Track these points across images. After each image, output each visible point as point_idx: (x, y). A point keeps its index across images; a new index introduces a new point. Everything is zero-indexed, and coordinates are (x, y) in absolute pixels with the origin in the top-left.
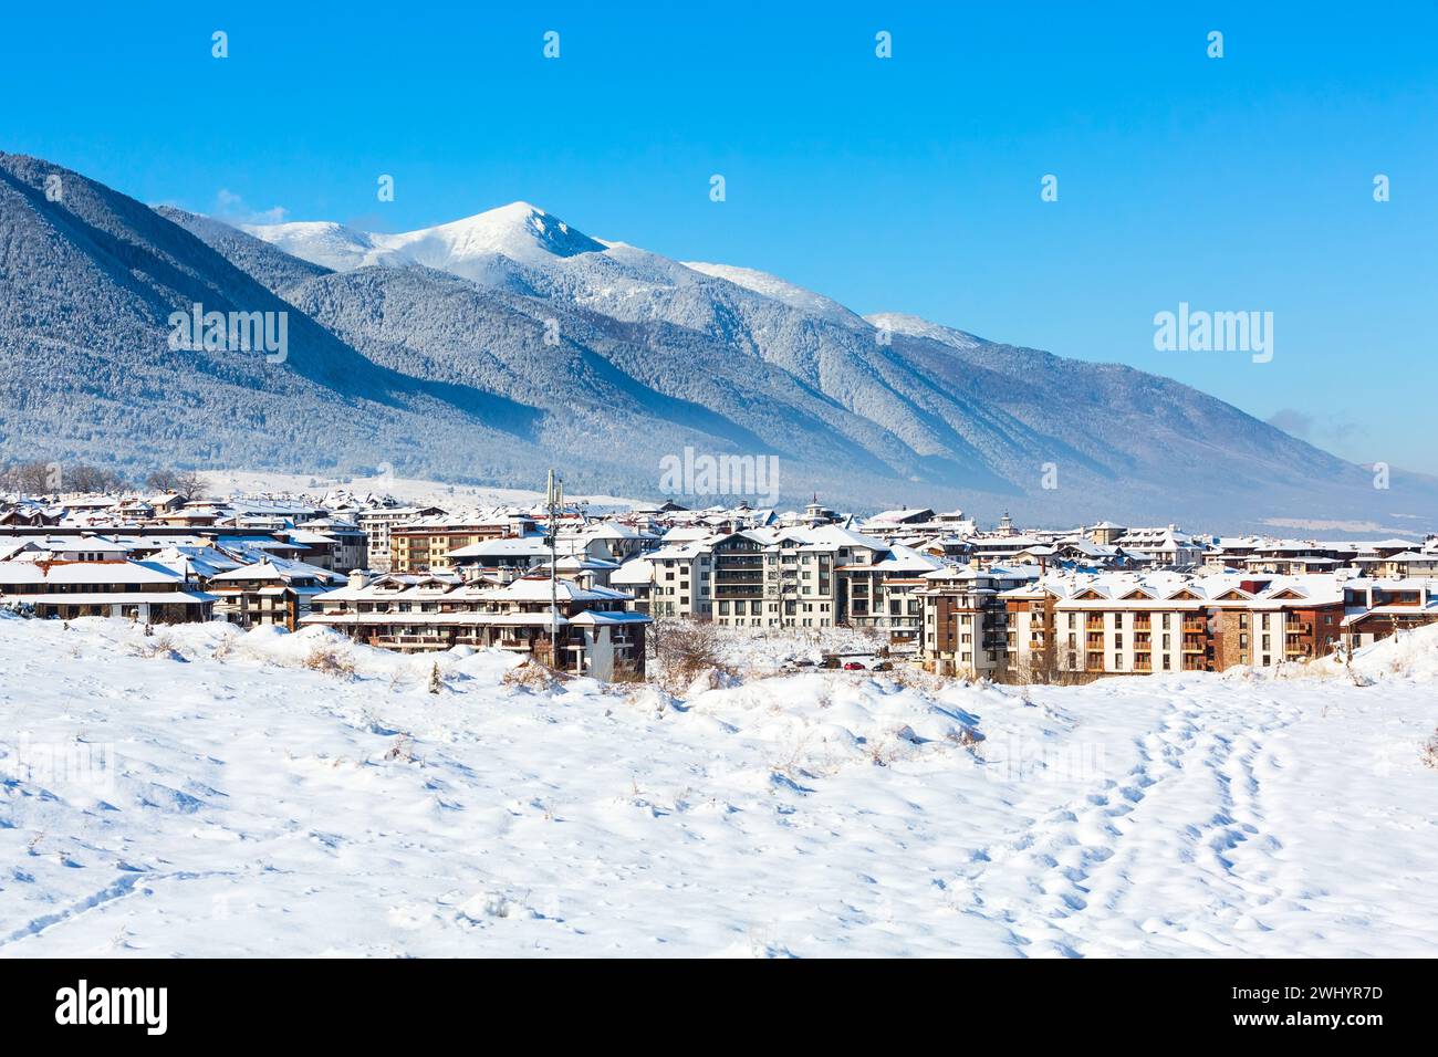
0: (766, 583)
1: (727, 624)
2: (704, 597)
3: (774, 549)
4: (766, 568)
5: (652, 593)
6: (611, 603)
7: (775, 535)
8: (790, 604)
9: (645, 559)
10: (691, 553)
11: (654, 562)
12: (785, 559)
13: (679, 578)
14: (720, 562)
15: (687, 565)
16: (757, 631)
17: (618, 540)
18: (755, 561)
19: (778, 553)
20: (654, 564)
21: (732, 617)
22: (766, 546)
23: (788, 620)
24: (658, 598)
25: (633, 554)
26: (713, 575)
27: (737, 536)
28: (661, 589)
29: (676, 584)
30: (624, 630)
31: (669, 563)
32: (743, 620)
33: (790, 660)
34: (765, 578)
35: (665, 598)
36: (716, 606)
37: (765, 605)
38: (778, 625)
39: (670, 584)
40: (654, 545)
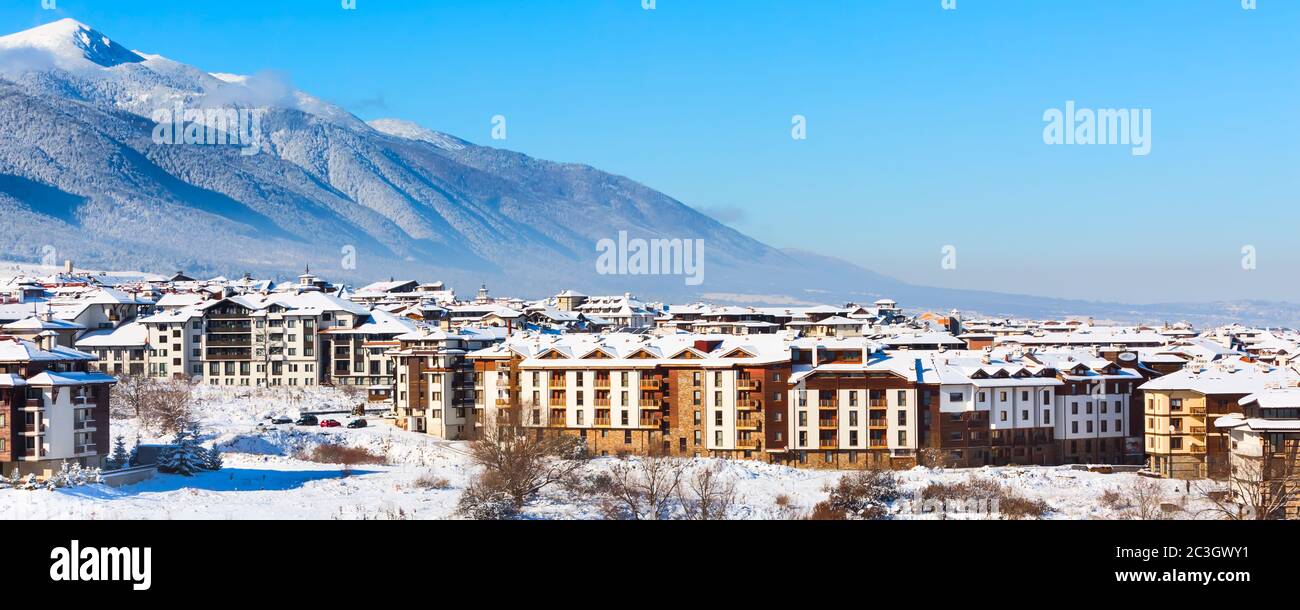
0: (255, 346)
1: (217, 383)
2: (196, 358)
3: (262, 313)
4: (254, 331)
5: (146, 355)
6: (73, 364)
7: (263, 301)
8: (277, 365)
9: (141, 323)
10: (183, 317)
11: (148, 325)
12: (273, 323)
13: (172, 340)
14: (210, 327)
15: (179, 328)
16: (243, 389)
17: (114, 305)
18: (243, 325)
19: (265, 317)
20: (148, 328)
21: (222, 377)
22: (254, 311)
23: (274, 380)
24: (153, 360)
25: (129, 319)
26: (204, 338)
27: (226, 301)
28: (155, 351)
29: (169, 346)
30: (86, 390)
31: (162, 327)
32: (232, 380)
33: (269, 418)
34: (253, 341)
35: (158, 360)
36: (206, 367)
37: (253, 366)
38: (264, 384)
39: (163, 346)
40: (148, 310)
